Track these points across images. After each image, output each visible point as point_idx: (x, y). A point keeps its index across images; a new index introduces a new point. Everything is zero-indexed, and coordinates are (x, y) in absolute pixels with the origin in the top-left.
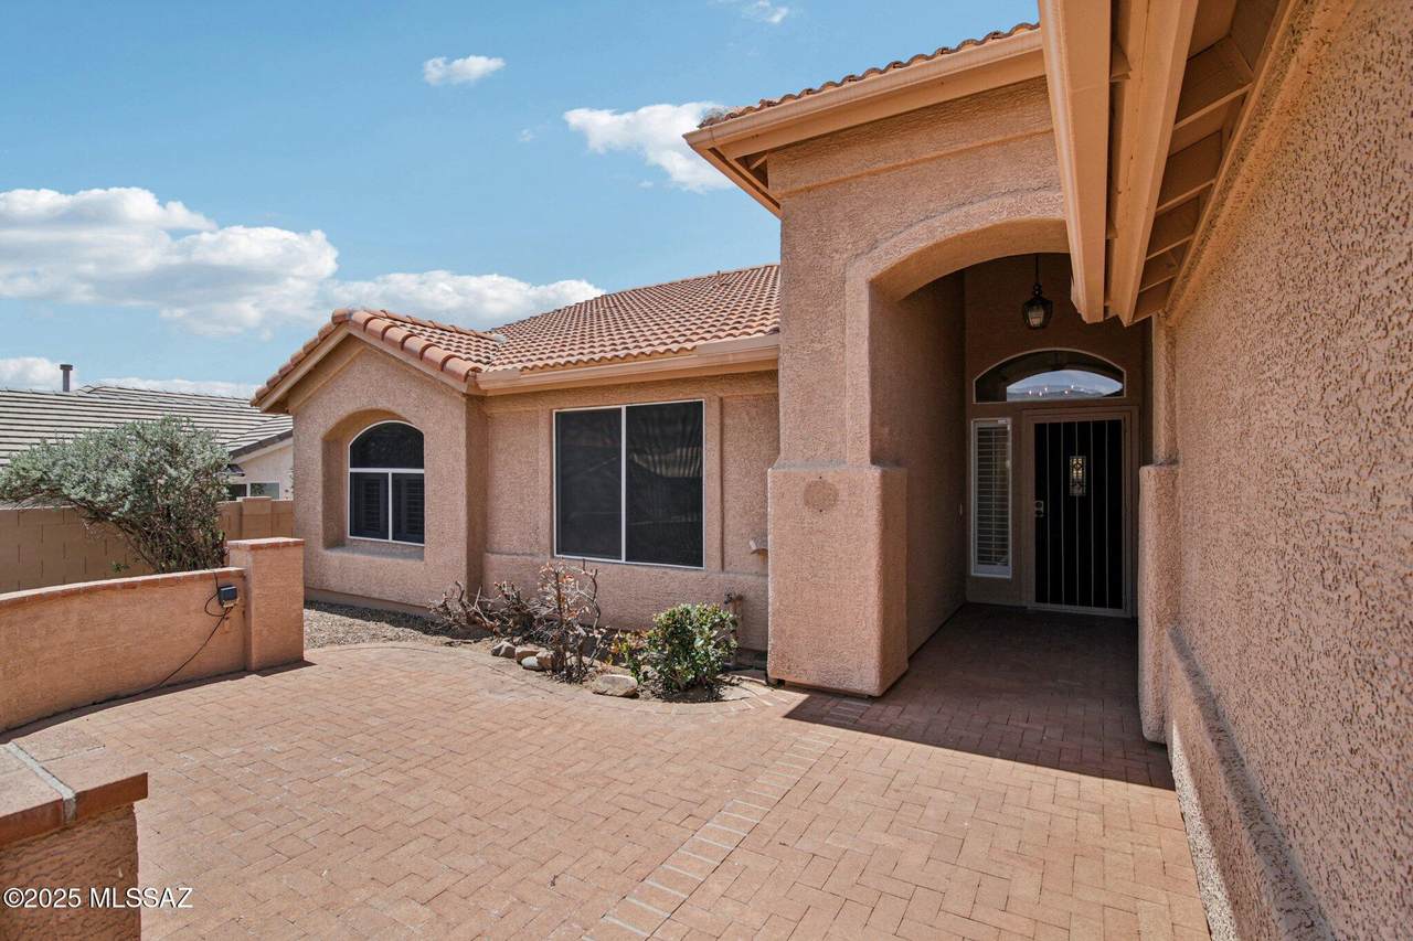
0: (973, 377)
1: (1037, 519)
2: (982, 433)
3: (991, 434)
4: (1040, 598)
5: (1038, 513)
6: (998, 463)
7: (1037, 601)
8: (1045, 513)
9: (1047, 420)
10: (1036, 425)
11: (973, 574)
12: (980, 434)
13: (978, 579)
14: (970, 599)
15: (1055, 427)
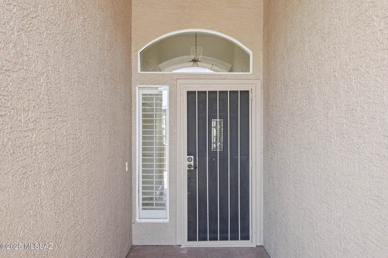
0: (137, 50)
1: (189, 171)
2: (145, 97)
3: (152, 99)
4: (191, 238)
5: (189, 166)
6: (157, 124)
7: (189, 240)
8: (195, 168)
9: (197, 87)
10: (187, 91)
11: (138, 220)
12: (144, 99)
13: (141, 224)
14: (135, 243)
15: (202, 93)
